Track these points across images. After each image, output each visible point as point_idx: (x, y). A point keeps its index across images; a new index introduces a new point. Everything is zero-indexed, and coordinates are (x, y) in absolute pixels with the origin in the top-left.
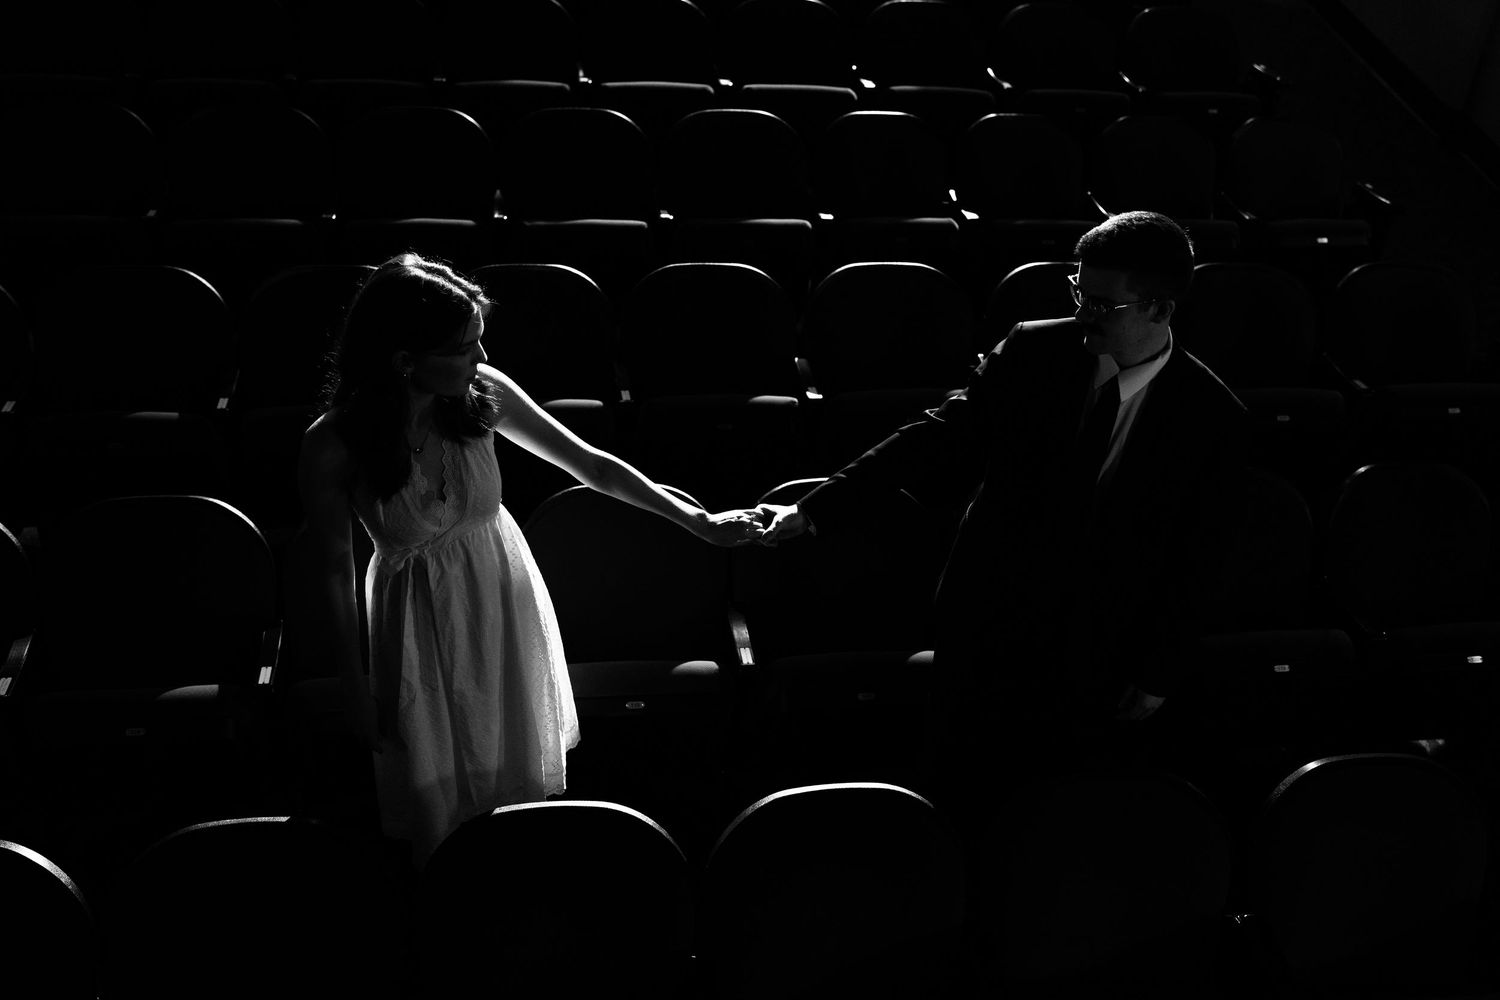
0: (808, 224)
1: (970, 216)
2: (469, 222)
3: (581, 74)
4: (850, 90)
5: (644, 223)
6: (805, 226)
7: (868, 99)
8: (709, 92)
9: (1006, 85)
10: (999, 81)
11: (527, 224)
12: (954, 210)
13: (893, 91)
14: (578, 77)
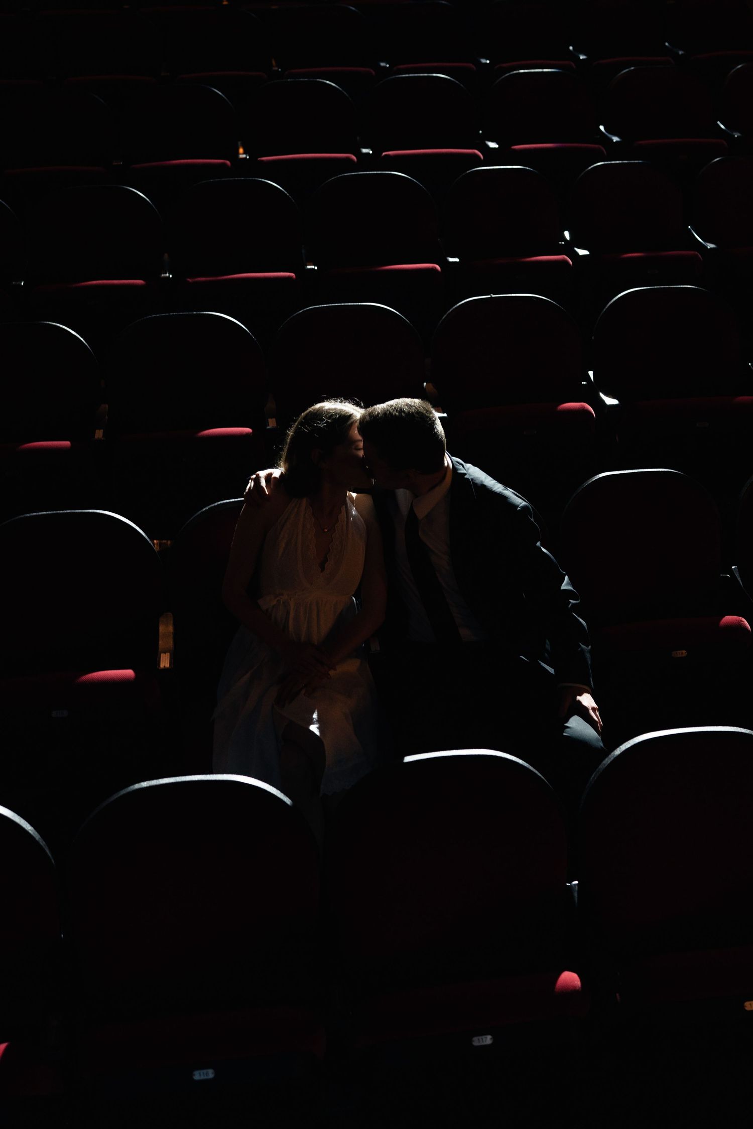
0: (438, 267)
1: (582, 252)
2: (140, 282)
3: (241, 150)
4: (477, 152)
5: (292, 274)
6: (434, 269)
7: (492, 157)
8: (352, 160)
9: (615, 139)
10: (610, 136)
11: (190, 280)
12: (568, 249)
13: (514, 150)
14: (238, 153)
